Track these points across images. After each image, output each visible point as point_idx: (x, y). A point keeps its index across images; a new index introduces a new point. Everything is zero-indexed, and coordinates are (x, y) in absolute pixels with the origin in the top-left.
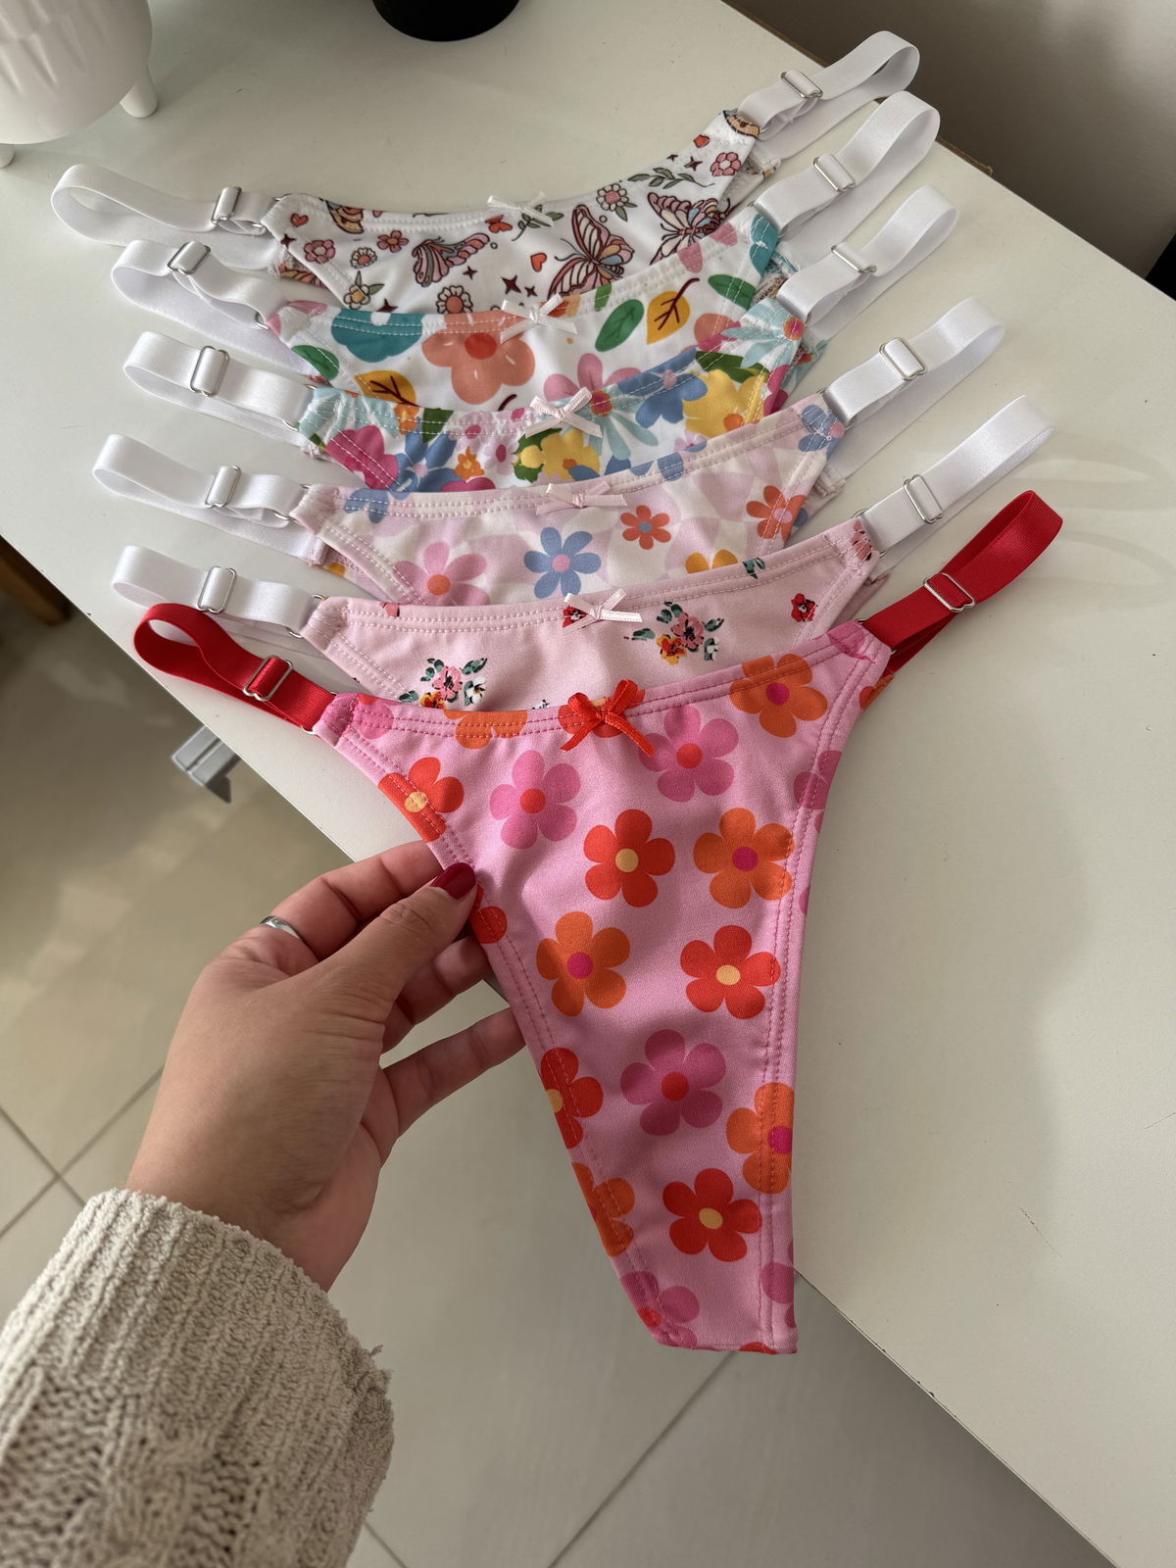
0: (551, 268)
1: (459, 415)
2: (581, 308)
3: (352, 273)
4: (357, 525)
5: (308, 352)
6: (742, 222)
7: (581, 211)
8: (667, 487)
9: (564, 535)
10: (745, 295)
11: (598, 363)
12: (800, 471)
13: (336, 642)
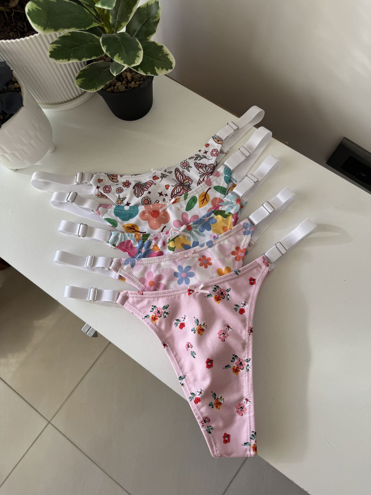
0: (171, 189)
1: (152, 235)
2: (181, 200)
3: (117, 195)
4: (128, 269)
5: (108, 220)
6: (221, 170)
7: (177, 170)
8: (209, 250)
9: (184, 267)
10: (224, 191)
11: (187, 215)
12: (245, 241)
13: (126, 303)
